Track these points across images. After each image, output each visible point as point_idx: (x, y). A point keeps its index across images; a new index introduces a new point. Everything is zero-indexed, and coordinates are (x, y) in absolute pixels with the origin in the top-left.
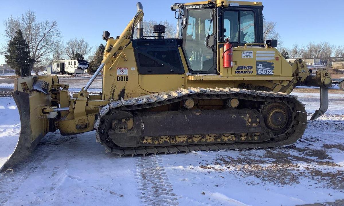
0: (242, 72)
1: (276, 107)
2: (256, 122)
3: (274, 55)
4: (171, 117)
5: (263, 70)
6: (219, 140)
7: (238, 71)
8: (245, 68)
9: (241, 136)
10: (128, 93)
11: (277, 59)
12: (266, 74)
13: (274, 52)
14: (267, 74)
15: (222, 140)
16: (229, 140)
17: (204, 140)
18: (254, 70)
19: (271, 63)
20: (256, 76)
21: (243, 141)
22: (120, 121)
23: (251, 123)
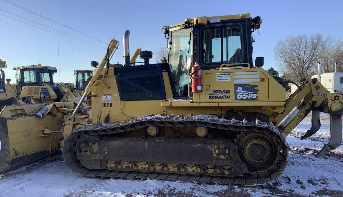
0: (217, 97)
1: (256, 138)
2: (224, 154)
3: (258, 76)
4: (132, 143)
5: (243, 94)
6: (183, 170)
7: (212, 95)
8: (221, 93)
9: (207, 168)
10: (112, 118)
11: (263, 80)
12: (247, 99)
13: (259, 72)
14: (249, 99)
15: (186, 171)
16: (194, 171)
17: (166, 169)
18: (232, 94)
19: (253, 86)
20: (234, 101)
21: (210, 174)
22: (87, 144)
23: (219, 154)
